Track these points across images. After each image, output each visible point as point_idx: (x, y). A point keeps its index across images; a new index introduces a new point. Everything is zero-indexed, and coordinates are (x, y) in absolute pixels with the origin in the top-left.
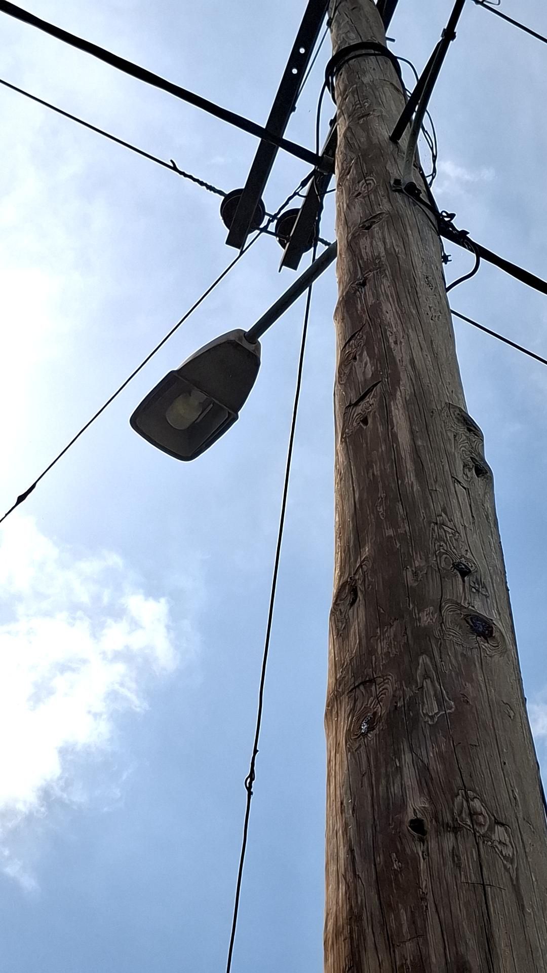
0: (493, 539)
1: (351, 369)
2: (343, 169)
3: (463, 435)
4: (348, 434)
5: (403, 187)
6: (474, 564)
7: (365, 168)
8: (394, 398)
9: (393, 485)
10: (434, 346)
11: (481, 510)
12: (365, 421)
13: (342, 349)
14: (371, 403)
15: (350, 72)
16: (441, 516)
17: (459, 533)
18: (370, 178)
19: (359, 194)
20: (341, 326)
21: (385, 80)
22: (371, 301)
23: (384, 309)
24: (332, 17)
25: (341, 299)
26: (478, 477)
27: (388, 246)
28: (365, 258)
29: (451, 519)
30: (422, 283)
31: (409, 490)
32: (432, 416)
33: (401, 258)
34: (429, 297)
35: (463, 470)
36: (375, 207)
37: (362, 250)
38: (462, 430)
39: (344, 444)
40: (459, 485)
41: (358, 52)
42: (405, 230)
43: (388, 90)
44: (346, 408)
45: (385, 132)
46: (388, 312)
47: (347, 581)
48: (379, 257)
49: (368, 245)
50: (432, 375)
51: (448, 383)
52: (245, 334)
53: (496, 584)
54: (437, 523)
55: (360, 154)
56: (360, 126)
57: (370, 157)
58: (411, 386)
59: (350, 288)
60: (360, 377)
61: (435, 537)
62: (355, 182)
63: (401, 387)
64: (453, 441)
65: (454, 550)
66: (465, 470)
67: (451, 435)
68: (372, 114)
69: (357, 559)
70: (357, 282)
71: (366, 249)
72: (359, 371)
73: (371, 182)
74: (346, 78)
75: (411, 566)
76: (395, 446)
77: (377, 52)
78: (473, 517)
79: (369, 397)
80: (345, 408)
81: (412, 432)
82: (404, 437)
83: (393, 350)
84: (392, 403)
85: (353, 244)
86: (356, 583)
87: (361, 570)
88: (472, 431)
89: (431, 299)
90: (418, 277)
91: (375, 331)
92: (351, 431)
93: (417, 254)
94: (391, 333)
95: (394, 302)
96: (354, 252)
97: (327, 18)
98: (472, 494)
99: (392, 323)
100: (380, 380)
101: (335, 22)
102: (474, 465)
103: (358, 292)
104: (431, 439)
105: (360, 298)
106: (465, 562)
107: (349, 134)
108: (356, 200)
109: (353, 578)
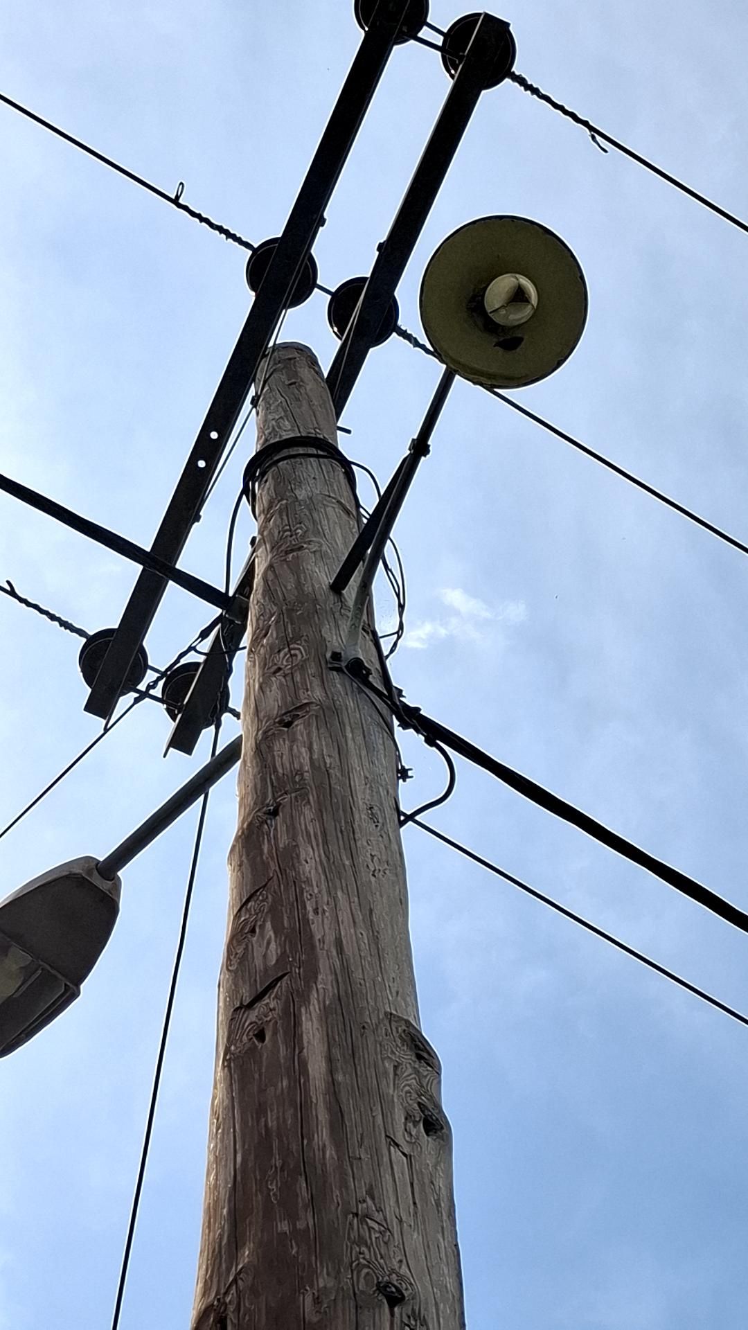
0: (444, 1240)
1: (247, 945)
2: (258, 628)
3: (408, 1065)
4: (233, 1054)
5: (344, 664)
6: (411, 1284)
7: (290, 631)
8: (307, 1003)
9: (294, 1147)
10: (375, 919)
11: (428, 1190)
12: (261, 1036)
13: (235, 912)
14: (272, 1007)
15: (280, 481)
16: (364, 1201)
17: (390, 1232)
18: (296, 646)
19: (279, 669)
20: (238, 876)
21: (330, 496)
22: (283, 841)
23: (303, 856)
24: (259, 393)
25: (240, 834)
26: (428, 1135)
27: (316, 756)
28: (280, 771)
29: (380, 1208)
30: (363, 816)
31: (318, 1154)
32: (362, 1035)
33: (333, 776)
34: (372, 839)
35: (405, 1125)
36: (301, 691)
37: (277, 758)
38: (407, 1057)
39: (226, 1069)
40: (397, 1150)
41: (293, 451)
42: (343, 730)
43: (333, 512)
44: (234, 1011)
45: (324, 576)
46: (309, 861)
47: (213, 1305)
48: (300, 772)
49: (286, 752)
50: (367, 966)
51: (392, 980)
52: (98, 864)
53: (443, 1318)
54: (356, 1215)
55: (284, 608)
56: (288, 566)
57: (298, 613)
58: (334, 982)
59: (253, 817)
60: (258, 962)
61: (353, 1237)
62: (274, 650)
63: (318, 984)
64: (391, 1076)
65: (382, 1261)
66: (408, 1124)
67: (389, 1066)
68: (306, 548)
69: (231, 1268)
70: (265, 809)
71: (282, 758)
72: (258, 953)
73: (297, 652)
74: (272, 488)
75: (312, 1287)
76: (302, 1081)
77: (320, 453)
78: (415, 1203)
79: (269, 997)
80: (232, 1010)
81: (330, 1060)
82: (317, 1067)
83: (311, 922)
84: (303, 1010)
85: (263, 747)
86: (225, 1310)
87: (234, 1287)
88: (424, 1058)
89: (374, 842)
90: (356, 806)
91: (286, 889)
92: (239, 1049)
93: (358, 769)
94: (311, 895)
95: (318, 845)
96: (264, 761)
97: (252, 392)
98: (416, 1166)
99: (313, 879)
100: (289, 970)
101: (262, 400)
102: (423, 1116)
103: (266, 826)
104: (359, 1073)
105: (268, 835)
106: (397, 1280)
107: (271, 576)
108: (273, 679)
109: (222, 1300)
